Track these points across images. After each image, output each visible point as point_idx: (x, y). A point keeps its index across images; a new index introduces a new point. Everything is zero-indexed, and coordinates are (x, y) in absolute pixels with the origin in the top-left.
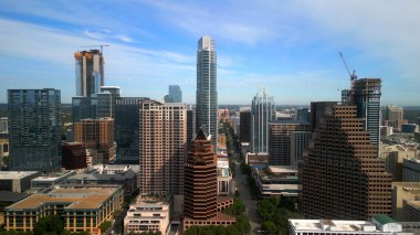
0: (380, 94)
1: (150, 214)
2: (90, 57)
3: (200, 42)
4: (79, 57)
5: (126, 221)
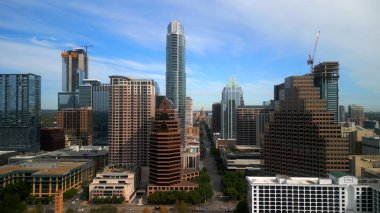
0: (338, 77)
1: (116, 181)
2: (75, 56)
3: (169, 27)
5: (91, 187)
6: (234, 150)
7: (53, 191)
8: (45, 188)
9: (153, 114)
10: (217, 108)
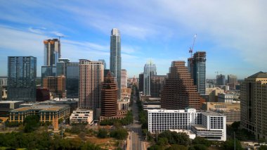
0: (205, 60)
1: (83, 115)
2: (52, 43)
3: (112, 31)
4: (46, 43)
5: (71, 118)
6: (147, 100)
7: (52, 119)
8: (47, 118)
9: (103, 80)
10: (141, 76)
